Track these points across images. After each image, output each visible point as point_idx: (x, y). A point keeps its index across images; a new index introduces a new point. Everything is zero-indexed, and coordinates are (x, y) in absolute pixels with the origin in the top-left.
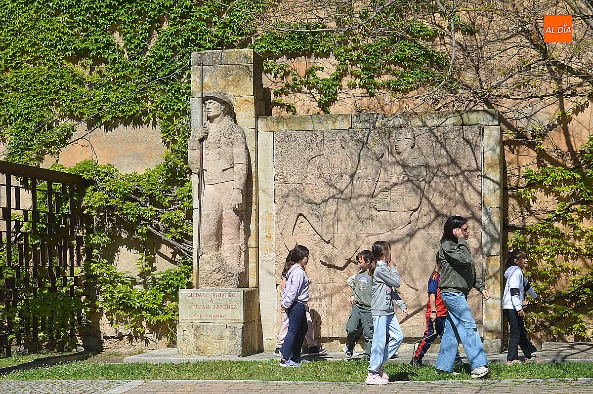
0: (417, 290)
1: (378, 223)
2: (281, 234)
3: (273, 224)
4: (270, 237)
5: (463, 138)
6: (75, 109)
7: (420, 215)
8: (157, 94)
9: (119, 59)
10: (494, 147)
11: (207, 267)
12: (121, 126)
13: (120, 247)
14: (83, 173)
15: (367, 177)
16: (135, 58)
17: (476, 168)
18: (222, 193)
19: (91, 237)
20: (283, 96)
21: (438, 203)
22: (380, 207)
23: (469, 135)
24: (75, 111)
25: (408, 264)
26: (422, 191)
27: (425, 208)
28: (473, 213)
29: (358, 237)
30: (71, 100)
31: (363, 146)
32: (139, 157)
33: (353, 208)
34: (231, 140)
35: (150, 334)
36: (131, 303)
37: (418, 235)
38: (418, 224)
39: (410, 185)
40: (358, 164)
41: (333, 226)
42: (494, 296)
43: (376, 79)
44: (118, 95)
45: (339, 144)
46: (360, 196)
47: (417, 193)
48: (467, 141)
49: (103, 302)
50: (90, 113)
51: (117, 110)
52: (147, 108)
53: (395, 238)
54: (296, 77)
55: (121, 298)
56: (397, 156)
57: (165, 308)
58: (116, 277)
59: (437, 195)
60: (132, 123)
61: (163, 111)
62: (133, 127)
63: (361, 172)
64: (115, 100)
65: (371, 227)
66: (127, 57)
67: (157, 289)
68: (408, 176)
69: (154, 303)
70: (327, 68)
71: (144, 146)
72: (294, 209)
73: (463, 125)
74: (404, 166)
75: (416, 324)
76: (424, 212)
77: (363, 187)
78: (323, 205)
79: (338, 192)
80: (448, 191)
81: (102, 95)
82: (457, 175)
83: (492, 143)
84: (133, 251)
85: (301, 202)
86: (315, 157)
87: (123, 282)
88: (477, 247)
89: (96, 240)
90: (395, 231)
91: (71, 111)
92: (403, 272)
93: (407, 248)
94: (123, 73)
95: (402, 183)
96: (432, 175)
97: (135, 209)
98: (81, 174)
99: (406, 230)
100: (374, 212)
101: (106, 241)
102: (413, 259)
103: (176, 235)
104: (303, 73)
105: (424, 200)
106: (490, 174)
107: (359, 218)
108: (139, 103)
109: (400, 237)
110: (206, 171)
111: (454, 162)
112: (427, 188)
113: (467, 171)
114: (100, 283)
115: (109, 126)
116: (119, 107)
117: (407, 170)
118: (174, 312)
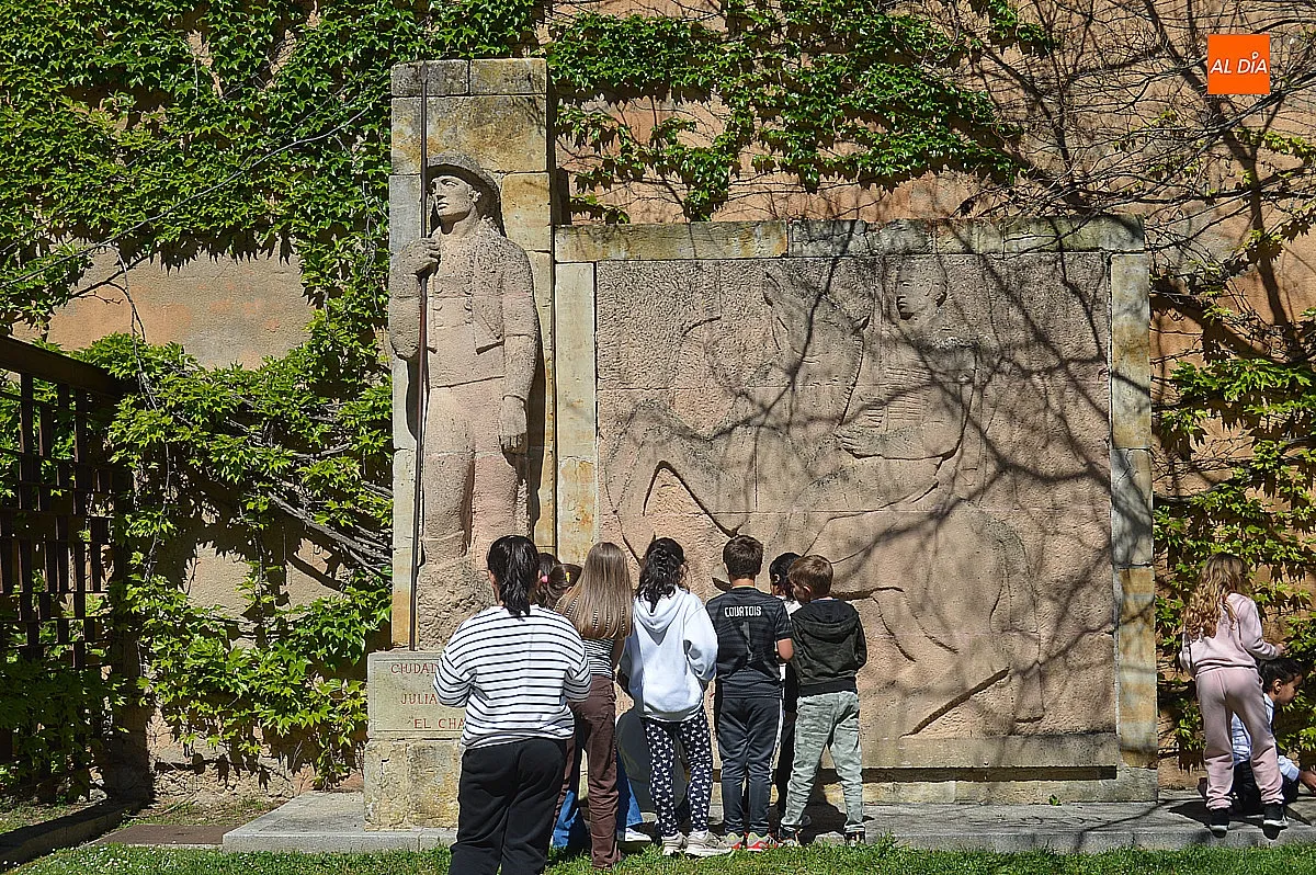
0: (954, 651)
1: (860, 486)
2: (615, 512)
3: (594, 488)
4: (586, 520)
5: (1064, 281)
6: (89, 211)
7: (960, 466)
8: (293, 179)
9: (200, 94)
10: (1136, 305)
11: (438, 596)
12: (202, 255)
13: (199, 547)
14: (110, 364)
15: (828, 374)
16: (239, 94)
17: (1095, 353)
18: (474, 409)
19: (129, 520)
20: (600, 189)
21: (1003, 438)
22: (862, 446)
23: (1079, 274)
24: (91, 217)
25: (932, 586)
26: (966, 408)
27: (973, 450)
28: (1090, 463)
29: (808, 521)
30: (80, 191)
31: (819, 299)
32: (249, 330)
33: (796, 450)
34: (498, 276)
35: (273, 757)
36: (228, 683)
37: (957, 515)
38: (956, 488)
39: (936, 393)
40: (808, 342)
41: (745, 493)
42: (1141, 664)
43: (820, 152)
44: (198, 179)
45: (758, 294)
46: (812, 419)
47: (952, 413)
48: (1075, 289)
49: (155, 680)
50: (128, 222)
51: (195, 215)
52: (268, 212)
53: (901, 522)
54: (631, 144)
55: (201, 671)
56: (902, 323)
57: (312, 695)
58: (190, 618)
59: (1000, 418)
60: (230, 247)
61: (308, 218)
62: (234, 257)
63: (814, 362)
64: (191, 191)
65: (840, 497)
66: (220, 92)
67: (291, 648)
68: (932, 372)
69: (285, 684)
70: (705, 123)
71: (258, 304)
72: (649, 451)
73: (1061, 249)
74: (922, 347)
75: (952, 735)
76: (969, 460)
77: (821, 397)
78: (721, 443)
79: (758, 410)
80: (1027, 409)
81: (158, 178)
82: (1050, 371)
83: (1132, 295)
84: (231, 556)
85: (665, 434)
86: (699, 324)
87: (205, 632)
88: (1100, 544)
89: (139, 528)
90: (901, 506)
91: (81, 218)
92: (922, 608)
93: (930, 547)
94: (209, 129)
95: (915, 389)
96: (988, 370)
97: (241, 453)
98: (104, 366)
99: (927, 503)
100: (849, 461)
101: (165, 530)
102: (944, 575)
103: (341, 518)
104: (645, 135)
105: (969, 430)
106: (1127, 369)
107: (811, 475)
108: (248, 199)
109: (915, 520)
110: (434, 351)
111: (1041, 338)
112: (978, 401)
113: (1073, 360)
114: (148, 633)
115: (174, 255)
116: (199, 209)
117: (928, 358)
118: (332, 704)
